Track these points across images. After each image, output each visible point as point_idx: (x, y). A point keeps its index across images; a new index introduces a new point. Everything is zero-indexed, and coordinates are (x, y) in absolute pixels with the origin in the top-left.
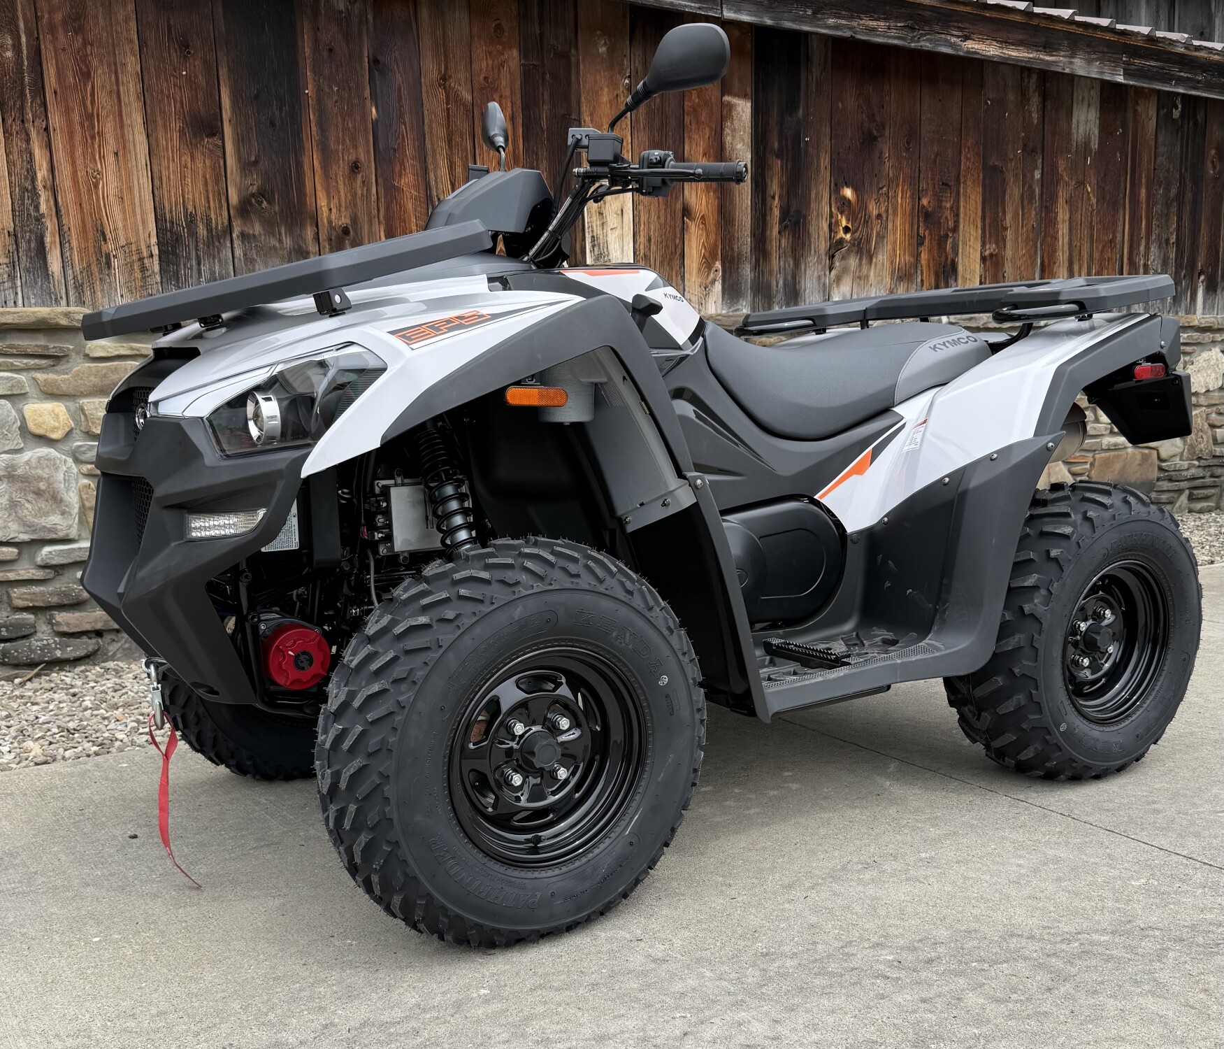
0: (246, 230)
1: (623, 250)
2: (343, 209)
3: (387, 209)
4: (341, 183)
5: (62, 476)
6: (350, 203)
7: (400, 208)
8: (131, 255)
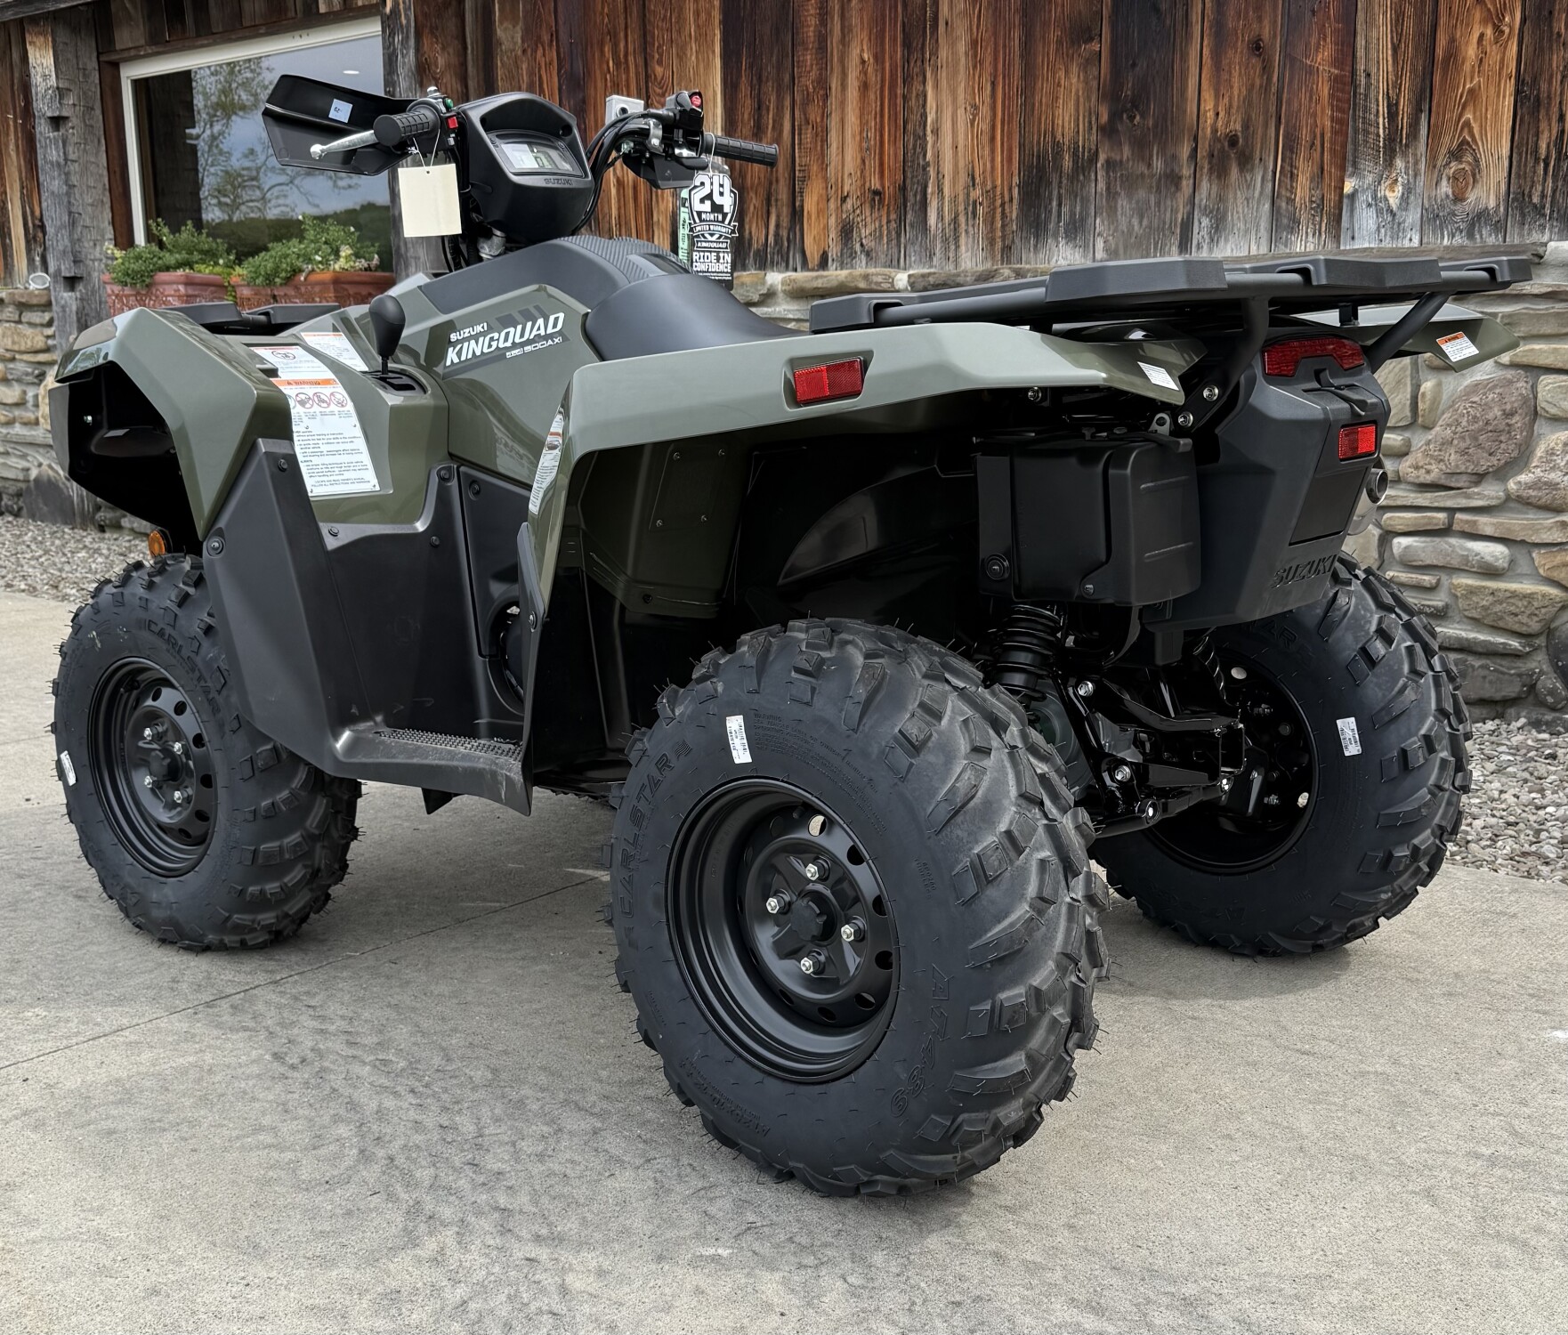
0: (1113, 155)
2: (1234, 111)
4: (1235, 73)
6: (1244, 102)
7: (1311, 98)
8: (994, 200)
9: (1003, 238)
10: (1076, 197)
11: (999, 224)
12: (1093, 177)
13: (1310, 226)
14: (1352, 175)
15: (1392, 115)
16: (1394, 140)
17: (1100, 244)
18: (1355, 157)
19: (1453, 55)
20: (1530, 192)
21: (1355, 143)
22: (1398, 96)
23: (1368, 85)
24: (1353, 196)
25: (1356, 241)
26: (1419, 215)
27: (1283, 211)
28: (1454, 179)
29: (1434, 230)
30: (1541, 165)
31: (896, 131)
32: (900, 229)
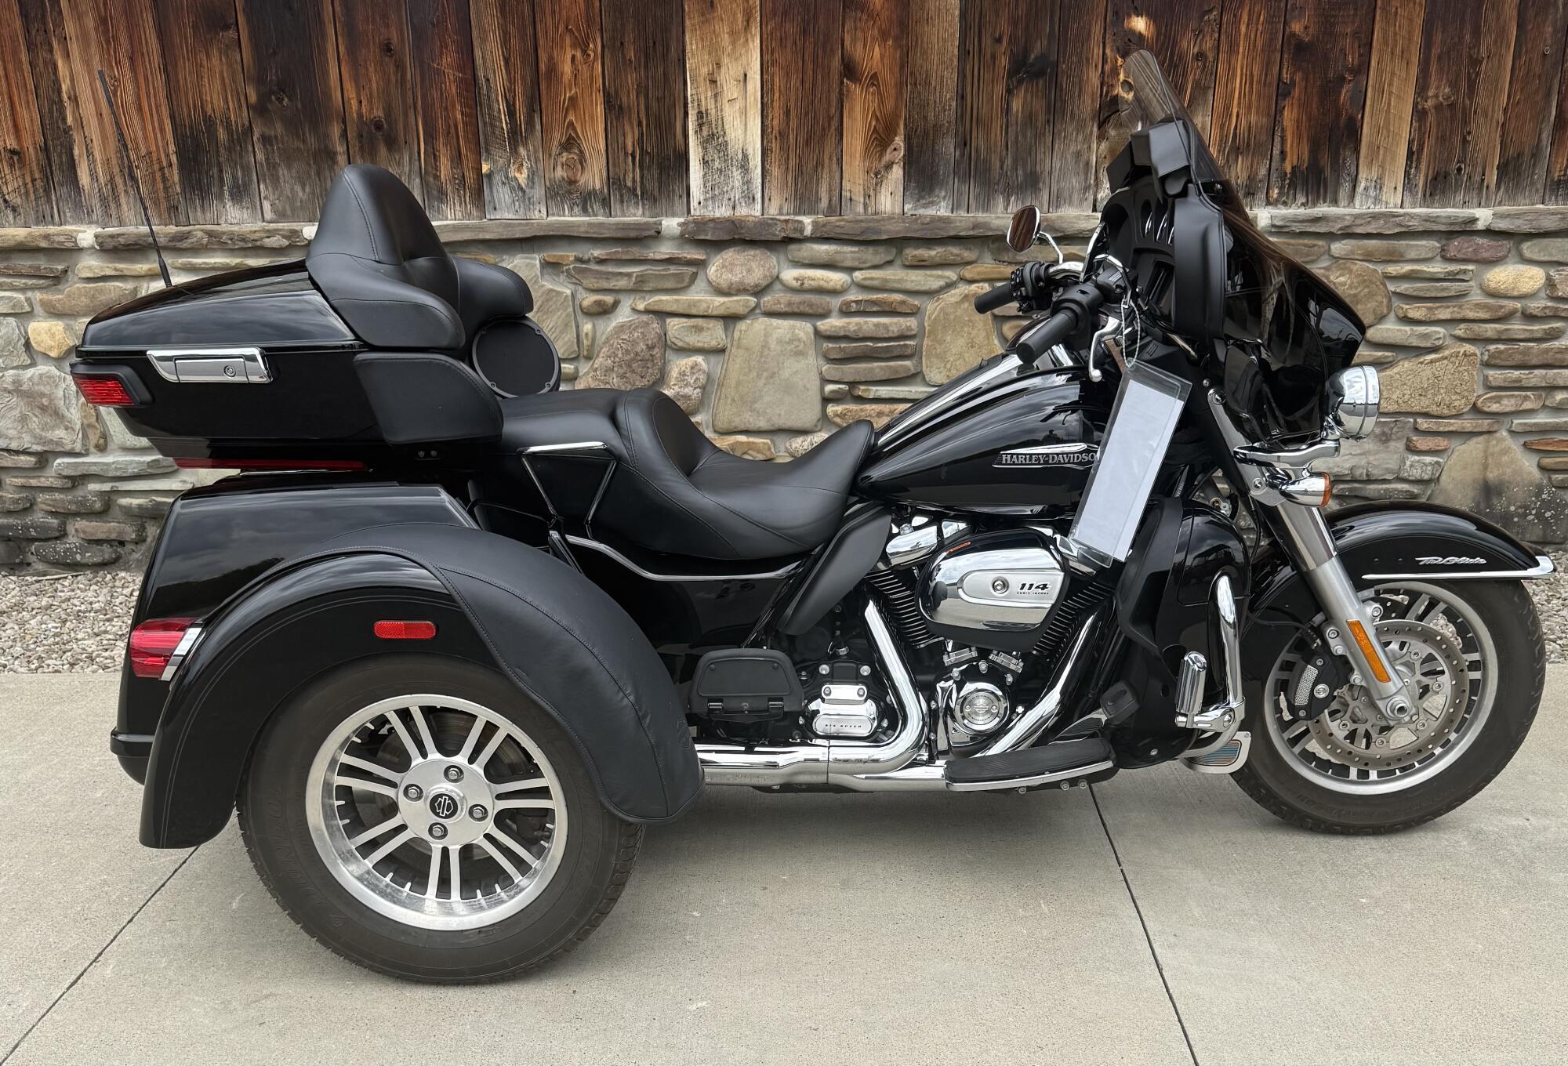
0: (267, 130)
1: (746, 128)
2: (375, 100)
3: (424, 97)
4: (371, 69)
5: (62, 393)
6: (383, 92)
7: (442, 94)
8: (152, 166)
9: (167, 198)
10: (236, 164)
11: (161, 186)
12: (250, 149)
13: (456, 197)
14: (486, 160)
15: (511, 113)
16: (516, 133)
17: (267, 205)
18: (487, 144)
19: (553, 69)
20: (625, 176)
21: (485, 134)
22: (514, 99)
23: (489, 88)
24: (490, 176)
25: (498, 211)
26: (544, 192)
27: (432, 186)
28: (567, 165)
29: (556, 205)
30: (630, 158)
31: (27, 95)
32: (49, 187)
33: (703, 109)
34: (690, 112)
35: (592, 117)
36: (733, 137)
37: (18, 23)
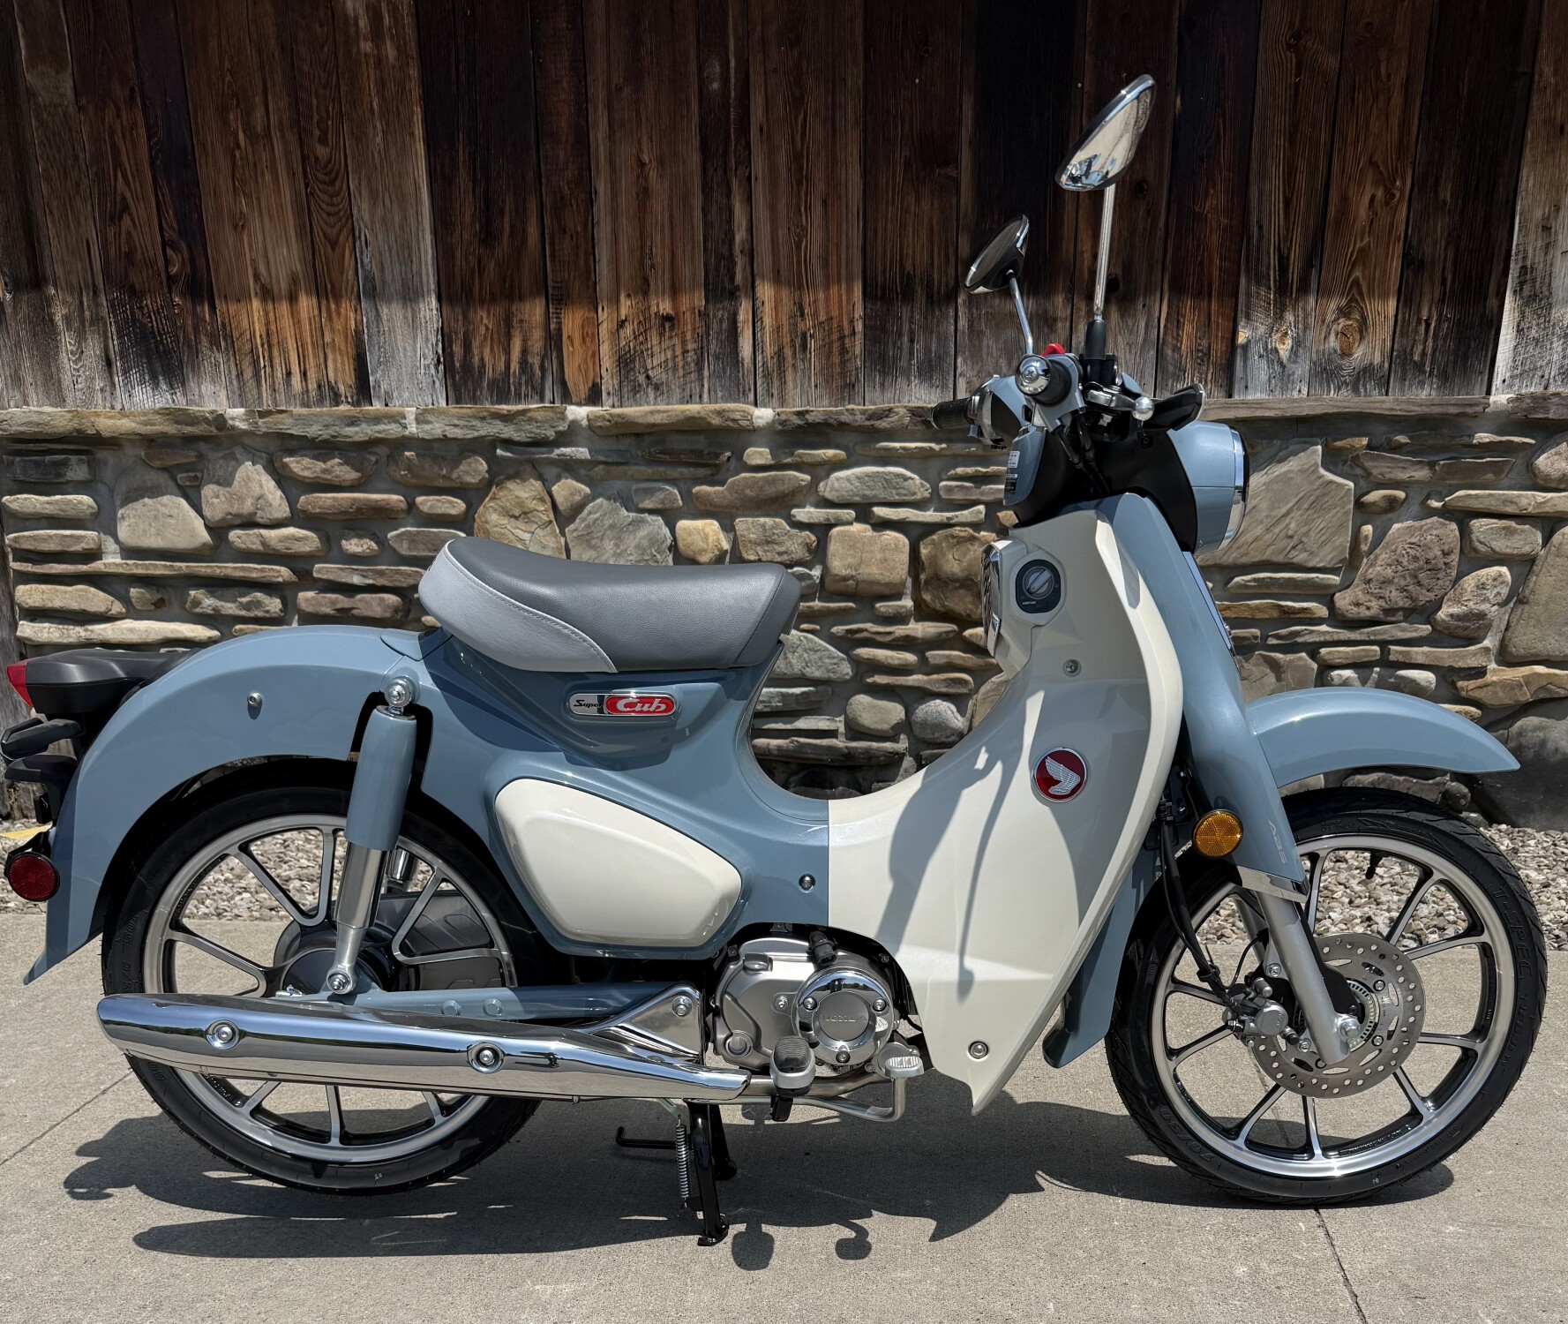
3: (1179, 246)
7: (1199, 246)
8: (830, 332)
9: (843, 375)
10: (932, 332)
11: (836, 359)
12: (952, 313)
13: (1197, 374)
14: (1244, 327)
15: (1285, 269)
16: (1285, 291)
17: (962, 382)
18: (1248, 307)
19: (1345, 213)
20: (1412, 350)
21: (1249, 295)
22: (1289, 250)
23: (1260, 237)
24: (1246, 347)
25: (1249, 390)
26: (1308, 368)
27: (1170, 360)
28: (1342, 334)
29: (1321, 383)
30: (1423, 325)
31: (693, 248)
32: (703, 360)
33: (1529, 263)
34: (1512, 265)
35: (1384, 273)
36: (1560, 298)
37: (694, 159)
